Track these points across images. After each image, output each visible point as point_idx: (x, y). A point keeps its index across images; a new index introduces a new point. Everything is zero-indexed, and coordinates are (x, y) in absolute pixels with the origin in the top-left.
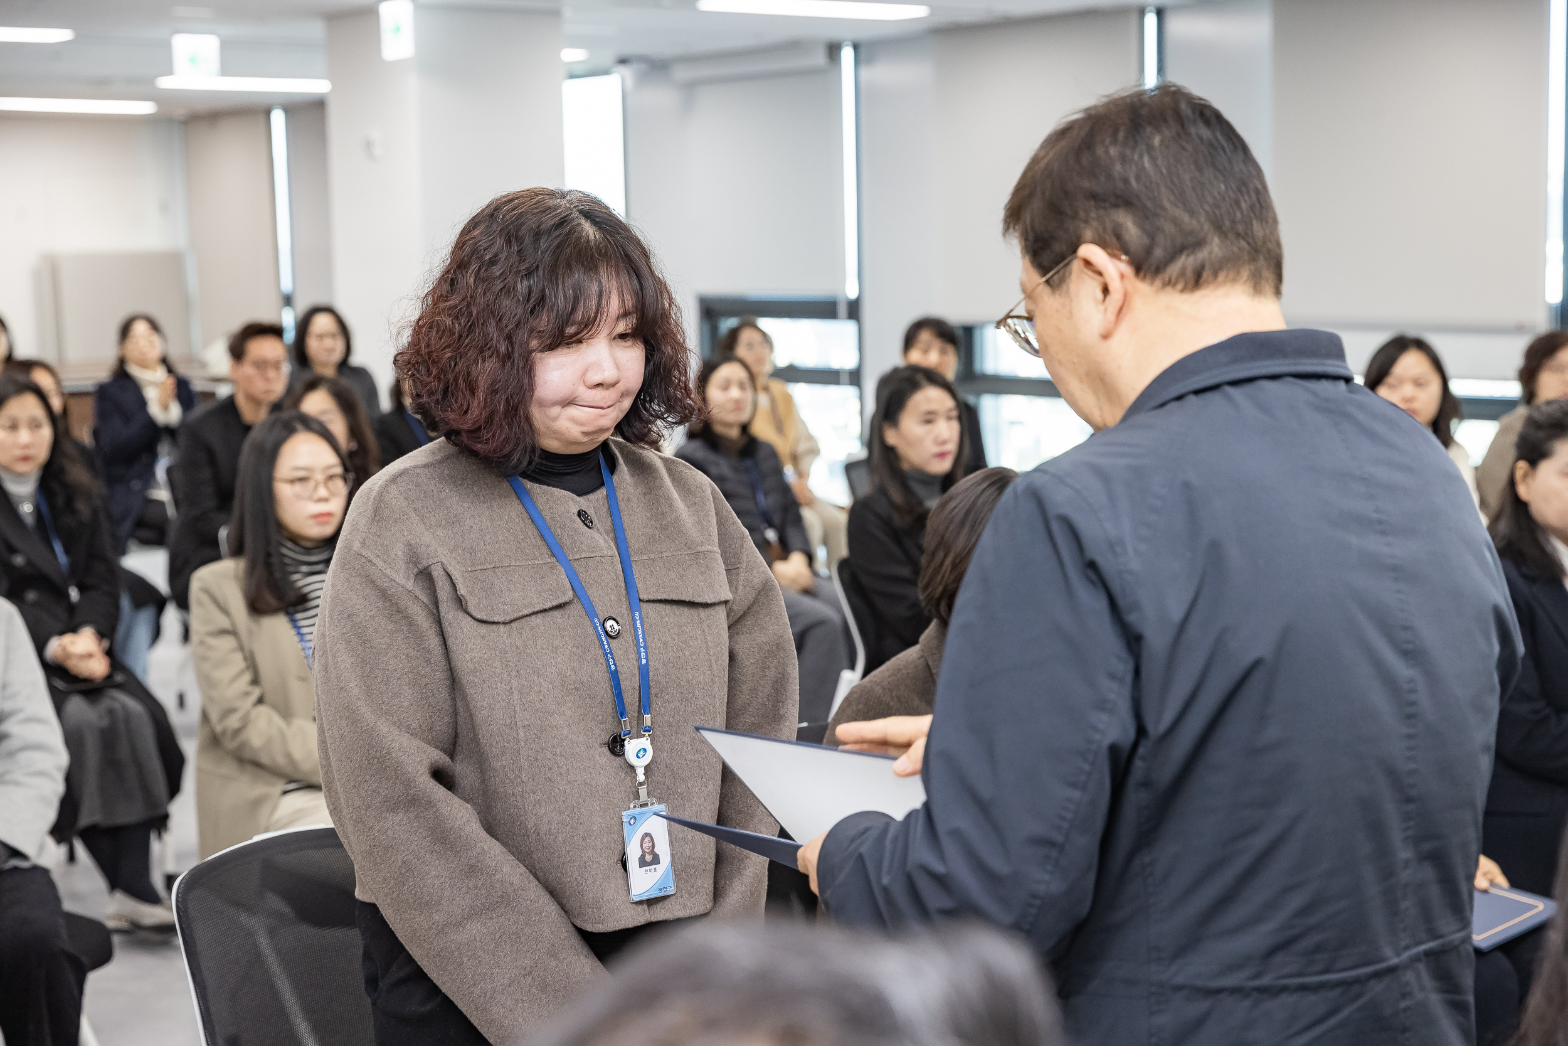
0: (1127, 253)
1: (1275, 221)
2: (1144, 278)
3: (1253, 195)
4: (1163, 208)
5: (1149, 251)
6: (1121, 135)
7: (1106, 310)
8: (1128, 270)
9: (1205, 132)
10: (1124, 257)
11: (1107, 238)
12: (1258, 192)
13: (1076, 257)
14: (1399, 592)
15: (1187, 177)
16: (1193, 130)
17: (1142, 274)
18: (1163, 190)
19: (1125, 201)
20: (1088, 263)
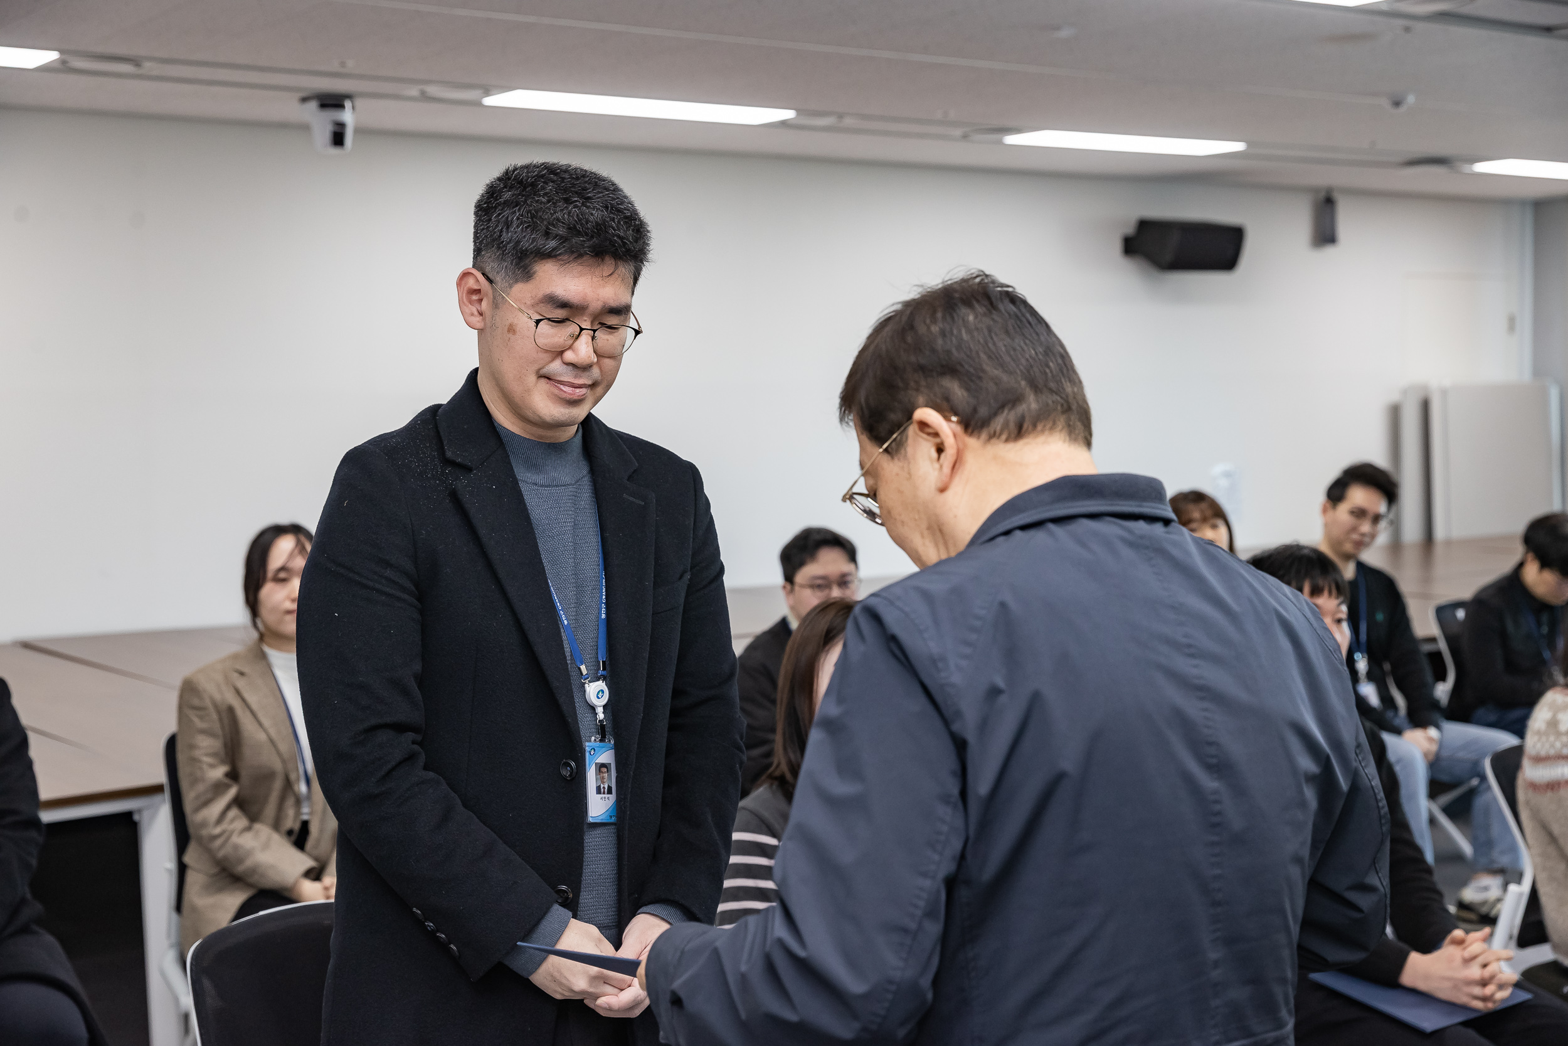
0: (956, 414)
1: (1080, 382)
2: (971, 434)
3: (1060, 361)
4: (983, 371)
5: (975, 410)
6: (939, 315)
7: (941, 467)
8: (958, 429)
9: (1012, 307)
10: (954, 419)
11: (938, 401)
12: (1062, 357)
13: (912, 423)
14: (1206, 710)
15: (1000, 344)
16: (1001, 306)
17: (970, 430)
18: (982, 355)
19: (950, 369)
20: (923, 425)
